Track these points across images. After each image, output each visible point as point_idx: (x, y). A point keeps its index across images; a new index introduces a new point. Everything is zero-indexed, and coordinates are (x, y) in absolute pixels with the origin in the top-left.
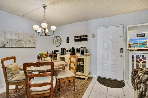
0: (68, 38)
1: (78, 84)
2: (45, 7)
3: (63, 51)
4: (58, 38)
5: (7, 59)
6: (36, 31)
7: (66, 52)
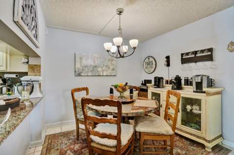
0: (168, 58)
1: (184, 152)
2: (120, 13)
3: (158, 82)
4: (151, 59)
5: (79, 90)
6: (108, 51)
7: (164, 84)
